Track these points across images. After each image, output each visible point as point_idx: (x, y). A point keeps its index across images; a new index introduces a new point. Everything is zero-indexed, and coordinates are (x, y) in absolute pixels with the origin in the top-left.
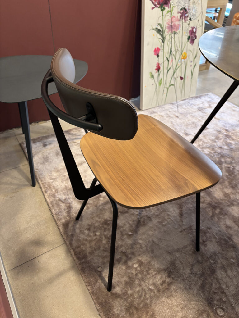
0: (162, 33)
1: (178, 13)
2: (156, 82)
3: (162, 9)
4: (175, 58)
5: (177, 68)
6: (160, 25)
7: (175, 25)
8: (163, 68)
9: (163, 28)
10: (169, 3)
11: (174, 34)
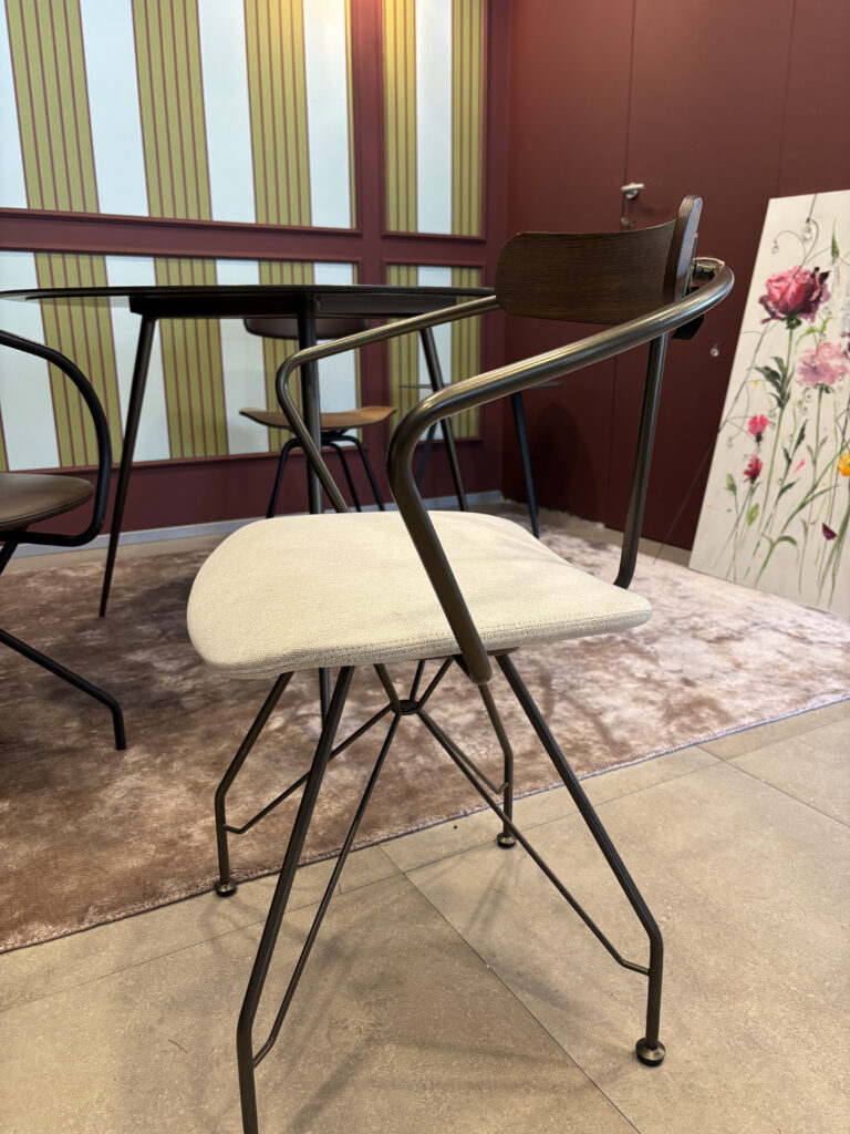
0: (782, 382)
1: (843, 336)
2: (740, 509)
3: (793, 323)
4: (814, 462)
5: (816, 492)
6: (779, 361)
7: (827, 368)
8: (767, 475)
9: (787, 369)
10: (817, 308)
11: (821, 390)
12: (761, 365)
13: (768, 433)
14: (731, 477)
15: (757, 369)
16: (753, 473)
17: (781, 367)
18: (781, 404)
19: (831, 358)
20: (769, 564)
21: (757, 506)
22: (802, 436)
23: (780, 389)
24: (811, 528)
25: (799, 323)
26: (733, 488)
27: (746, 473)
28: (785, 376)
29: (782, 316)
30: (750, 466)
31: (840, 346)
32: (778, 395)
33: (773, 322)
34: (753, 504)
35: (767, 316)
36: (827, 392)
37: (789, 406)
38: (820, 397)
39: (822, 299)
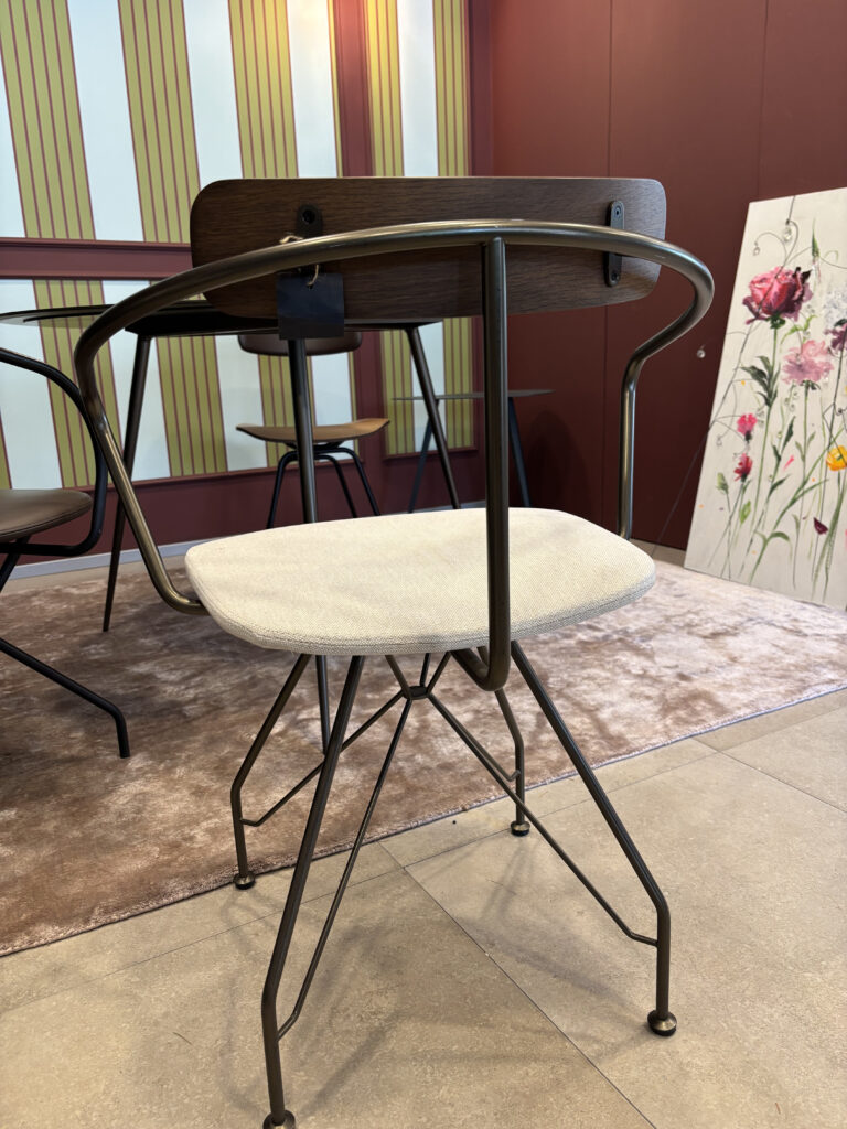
0: (769, 380)
1: (827, 333)
2: (732, 507)
3: (776, 323)
4: (803, 458)
5: (806, 487)
6: (764, 360)
7: (812, 365)
8: (758, 471)
9: (773, 368)
10: (800, 308)
11: (807, 387)
12: (747, 365)
13: (757, 431)
14: (722, 477)
15: (744, 369)
16: (744, 471)
17: (767, 367)
18: (769, 402)
19: (816, 355)
20: (762, 560)
21: (749, 504)
22: (790, 433)
23: (767, 388)
24: (802, 523)
25: (783, 322)
26: (724, 487)
27: (737, 471)
28: (771, 375)
29: (766, 316)
30: (741, 464)
31: (824, 343)
32: (766, 394)
33: (757, 322)
34: (745, 502)
35: (752, 316)
36: (813, 388)
37: (776, 404)
38: (807, 394)
39: (804, 298)
